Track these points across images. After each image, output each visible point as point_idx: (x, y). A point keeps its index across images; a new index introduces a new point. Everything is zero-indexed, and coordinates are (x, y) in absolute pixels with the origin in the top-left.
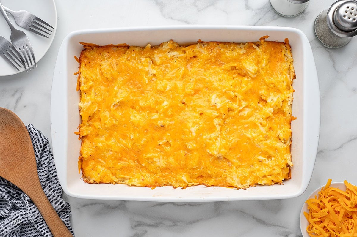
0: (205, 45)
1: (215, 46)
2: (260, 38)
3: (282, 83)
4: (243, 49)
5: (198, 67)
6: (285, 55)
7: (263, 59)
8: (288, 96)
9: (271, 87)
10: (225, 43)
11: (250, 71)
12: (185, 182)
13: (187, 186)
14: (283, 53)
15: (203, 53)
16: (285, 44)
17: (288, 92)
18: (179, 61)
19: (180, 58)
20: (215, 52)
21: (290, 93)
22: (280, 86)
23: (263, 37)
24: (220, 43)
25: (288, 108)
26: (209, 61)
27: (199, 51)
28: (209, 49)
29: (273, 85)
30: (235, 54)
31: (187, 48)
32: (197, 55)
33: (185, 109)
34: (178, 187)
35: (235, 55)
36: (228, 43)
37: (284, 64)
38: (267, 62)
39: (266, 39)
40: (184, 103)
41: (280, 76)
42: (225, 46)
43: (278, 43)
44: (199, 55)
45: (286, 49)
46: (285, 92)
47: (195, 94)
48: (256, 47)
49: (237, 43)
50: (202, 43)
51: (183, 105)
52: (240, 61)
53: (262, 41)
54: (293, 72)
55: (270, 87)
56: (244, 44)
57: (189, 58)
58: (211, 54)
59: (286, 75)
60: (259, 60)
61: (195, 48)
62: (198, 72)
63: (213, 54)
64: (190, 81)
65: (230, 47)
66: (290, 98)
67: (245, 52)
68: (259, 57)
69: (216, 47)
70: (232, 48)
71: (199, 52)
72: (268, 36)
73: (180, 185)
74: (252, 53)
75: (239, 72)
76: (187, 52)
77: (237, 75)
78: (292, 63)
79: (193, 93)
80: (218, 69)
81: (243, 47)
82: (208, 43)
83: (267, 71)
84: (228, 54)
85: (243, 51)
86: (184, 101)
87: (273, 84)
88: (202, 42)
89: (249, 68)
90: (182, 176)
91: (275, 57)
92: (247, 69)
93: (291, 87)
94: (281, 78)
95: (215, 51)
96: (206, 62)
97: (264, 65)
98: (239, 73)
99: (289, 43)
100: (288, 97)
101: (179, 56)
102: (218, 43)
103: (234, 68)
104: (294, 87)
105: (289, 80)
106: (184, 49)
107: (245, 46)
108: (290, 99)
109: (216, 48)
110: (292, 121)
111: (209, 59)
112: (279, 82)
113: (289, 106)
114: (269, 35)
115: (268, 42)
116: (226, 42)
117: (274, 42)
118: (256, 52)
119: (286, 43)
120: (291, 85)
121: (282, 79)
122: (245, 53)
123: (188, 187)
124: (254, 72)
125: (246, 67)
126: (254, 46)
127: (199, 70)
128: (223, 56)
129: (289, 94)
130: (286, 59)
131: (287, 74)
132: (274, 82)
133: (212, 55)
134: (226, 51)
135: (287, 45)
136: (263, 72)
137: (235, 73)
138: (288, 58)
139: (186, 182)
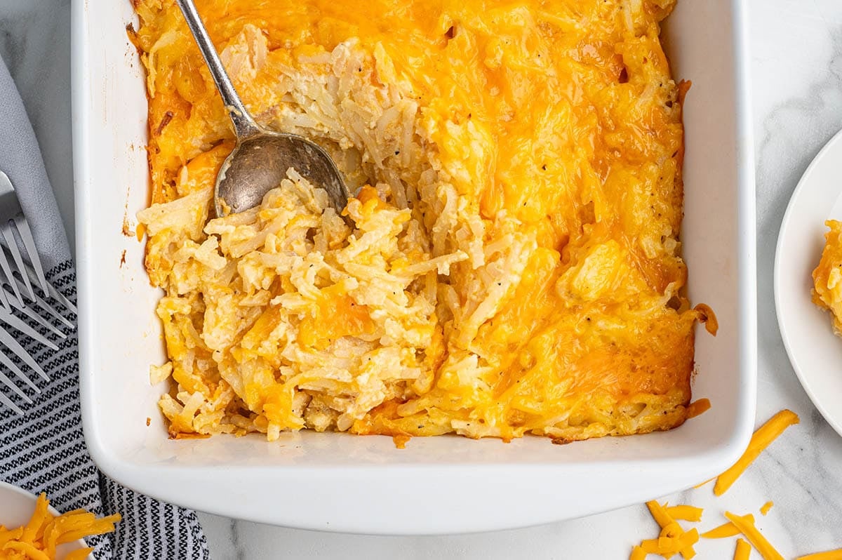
0: (668, 109)
1: (665, 144)
2: (707, 304)
3: (536, 398)
4: (659, 247)
5: (585, 84)
6: (644, 405)
7: (623, 320)
8: (487, 417)
9: (522, 355)
10: (679, 182)
11: (577, 272)
12: (153, 41)
13: (141, 51)
14: (651, 399)
15: (641, 101)
16: (687, 404)
17: (502, 419)
18: (606, 17)
19: (620, 17)
20: (643, 143)
21: (498, 425)
22: (525, 389)
23: (711, 312)
24: (681, 165)
25: (442, 421)
26: (610, 122)
27: (648, 87)
28: (655, 120)
29: (527, 362)
30: (640, 215)
31: (656, 40)
32: (631, 80)
33: (433, 38)
34: (139, 16)
35: (636, 215)
36: (682, 195)
37: (608, 403)
38: (613, 339)
39: (702, 326)
40: (450, 34)
41: (562, 387)
42: (669, 180)
43: (688, 379)
44: (633, 86)
45: (667, 410)
46: (501, 407)
47: (488, 71)
48: (668, 294)
49: (680, 230)
50: (677, 96)
51: (445, 28)
52: (612, 237)
53: (694, 314)
54: (581, 436)
55: (519, 353)
56: (679, 252)
57: (619, 48)
58: (635, 128)
59: (569, 408)
60: (619, 309)
61: (656, 68)
62: (569, 82)
63: (638, 138)
64: (535, 53)
65: (666, 200)
66: (480, 425)
67: (650, 254)
68: (630, 308)
69: (666, 150)
70: (664, 206)
71: (644, 86)
72: (714, 333)
73: (147, 24)
74: (648, 283)
75: (576, 239)
76: (643, 39)
77: (564, 231)
78: (613, 432)
79: (491, 63)
80: (583, 154)
81: (667, 250)
82: (680, 120)
83: (582, 339)
84: (637, 189)
85: (651, 246)
86: (462, 33)
87: (534, 362)
88: (680, 99)
89: (589, 268)
90: (178, 30)
91: (633, 369)
92: (587, 260)
93: (521, 430)
94: (556, 391)
95: (648, 145)
96: (606, 111)
97: (601, 324)
98: (572, 238)
99: (689, 420)
100: (482, 421)
101: (626, 13)
102: (680, 155)
103: (587, 215)
104: (520, 442)
105: (547, 422)
106: (653, 30)
107: (672, 253)
108: (474, 428)
109: (661, 150)
110: (391, 438)
111: (617, 126)
112: (540, 386)
113: (450, 425)
114: (718, 332)
115: (692, 337)
116: (685, 188)
117: (693, 363)
118: (652, 295)
119: (689, 408)
120: (528, 433)
121: (551, 396)
122: (643, 253)
123: (136, 55)
124: (575, 283)
125: (593, 255)
126: (671, 287)
127: (574, 87)
128: (633, 172)
129: (494, 421)
130: (627, 408)
131: (571, 411)
132: (541, 367)
133: (633, 132)
134: (648, 182)
135: (680, 411)
136: (575, 324)
137: (569, 222)
138: (633, 417)
139: (157, 45)
